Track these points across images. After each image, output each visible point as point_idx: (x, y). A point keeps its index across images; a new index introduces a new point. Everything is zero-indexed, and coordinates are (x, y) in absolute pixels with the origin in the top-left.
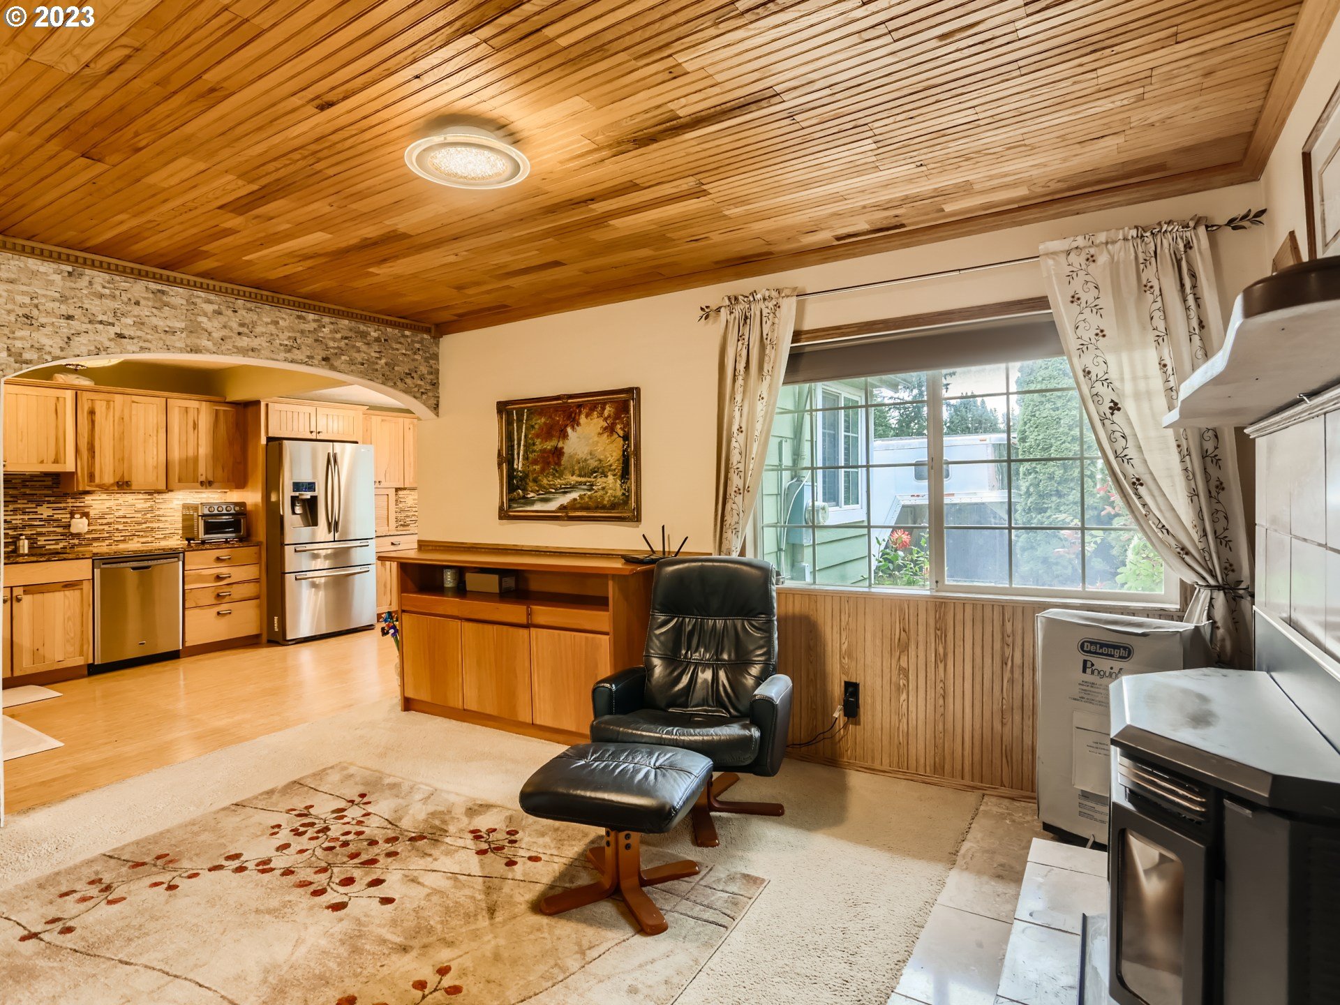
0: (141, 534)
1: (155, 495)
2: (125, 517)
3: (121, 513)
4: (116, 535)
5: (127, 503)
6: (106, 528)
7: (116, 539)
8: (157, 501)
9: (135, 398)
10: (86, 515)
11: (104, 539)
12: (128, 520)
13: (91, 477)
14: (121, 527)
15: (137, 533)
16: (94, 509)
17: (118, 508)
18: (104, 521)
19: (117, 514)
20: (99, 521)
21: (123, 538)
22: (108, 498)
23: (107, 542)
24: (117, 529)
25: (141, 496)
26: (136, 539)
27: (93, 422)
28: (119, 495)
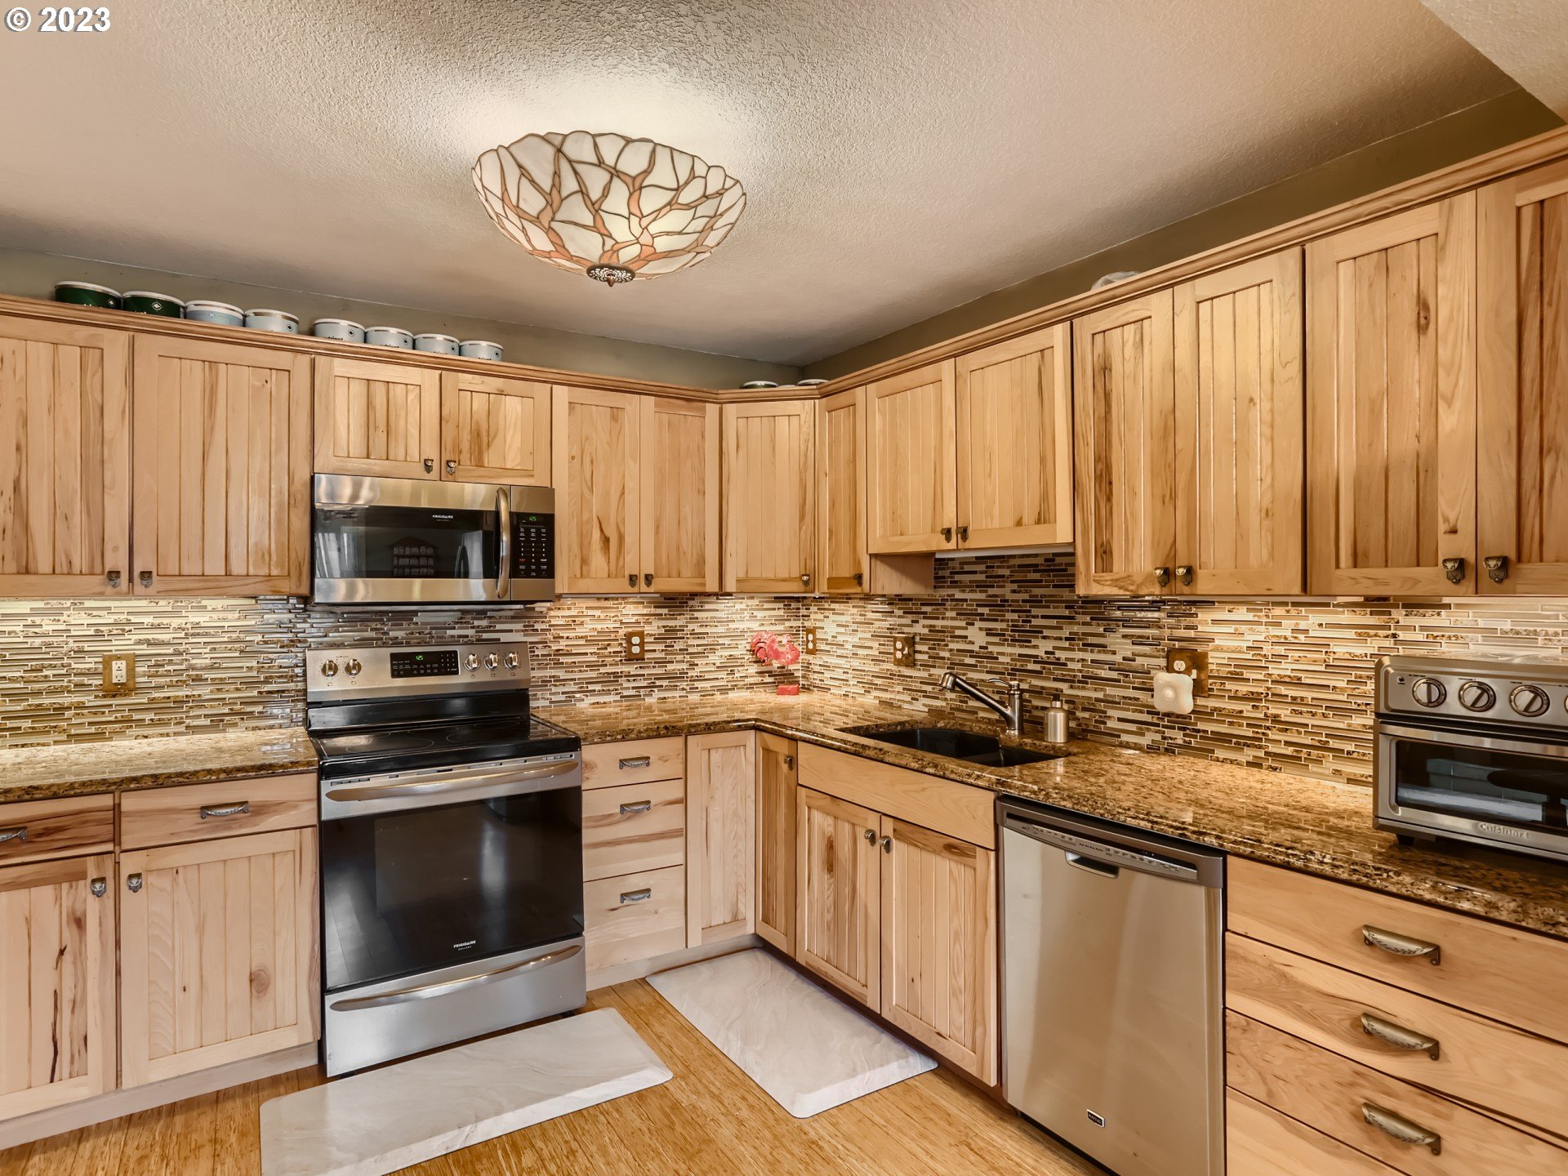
0: (1349, 747)
1: (1399, 614)
2: (1297, 683)
3: (1285, 669)
4: (1271, 735)
5: (1302, 638)
6: (1246, 708)
7: (1272, 748)
8: (1402, 635)
9: (1204, 287)
10: (1197, 661)
11: (1242, 743)
12: (1309, 695)
13: (1105, 553)
14: (1285, 713)
15: (1333, 743)
16: (1218, 649)
17: (1281, 650)
18: (1243, 689)
19: (1275, 670)
20: (1229, 685)
21: (1289, 751)
22: (1250, 617)
23: (1249, 754)
24: (1276, 719)
25: (1346, 617)
26: (1330, 763)
27: (1107, 396)
28: (1279, 611)
